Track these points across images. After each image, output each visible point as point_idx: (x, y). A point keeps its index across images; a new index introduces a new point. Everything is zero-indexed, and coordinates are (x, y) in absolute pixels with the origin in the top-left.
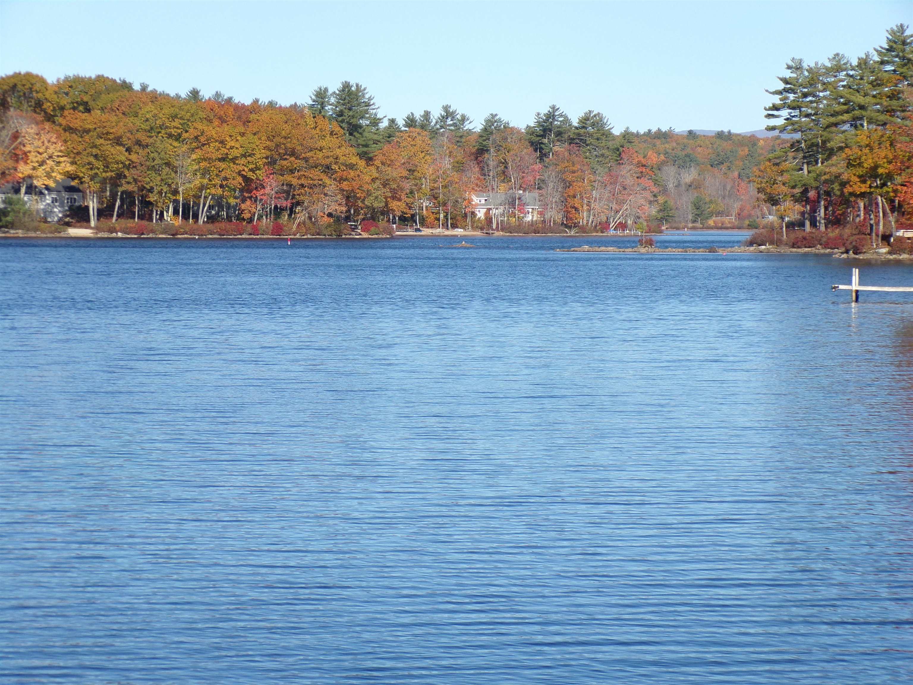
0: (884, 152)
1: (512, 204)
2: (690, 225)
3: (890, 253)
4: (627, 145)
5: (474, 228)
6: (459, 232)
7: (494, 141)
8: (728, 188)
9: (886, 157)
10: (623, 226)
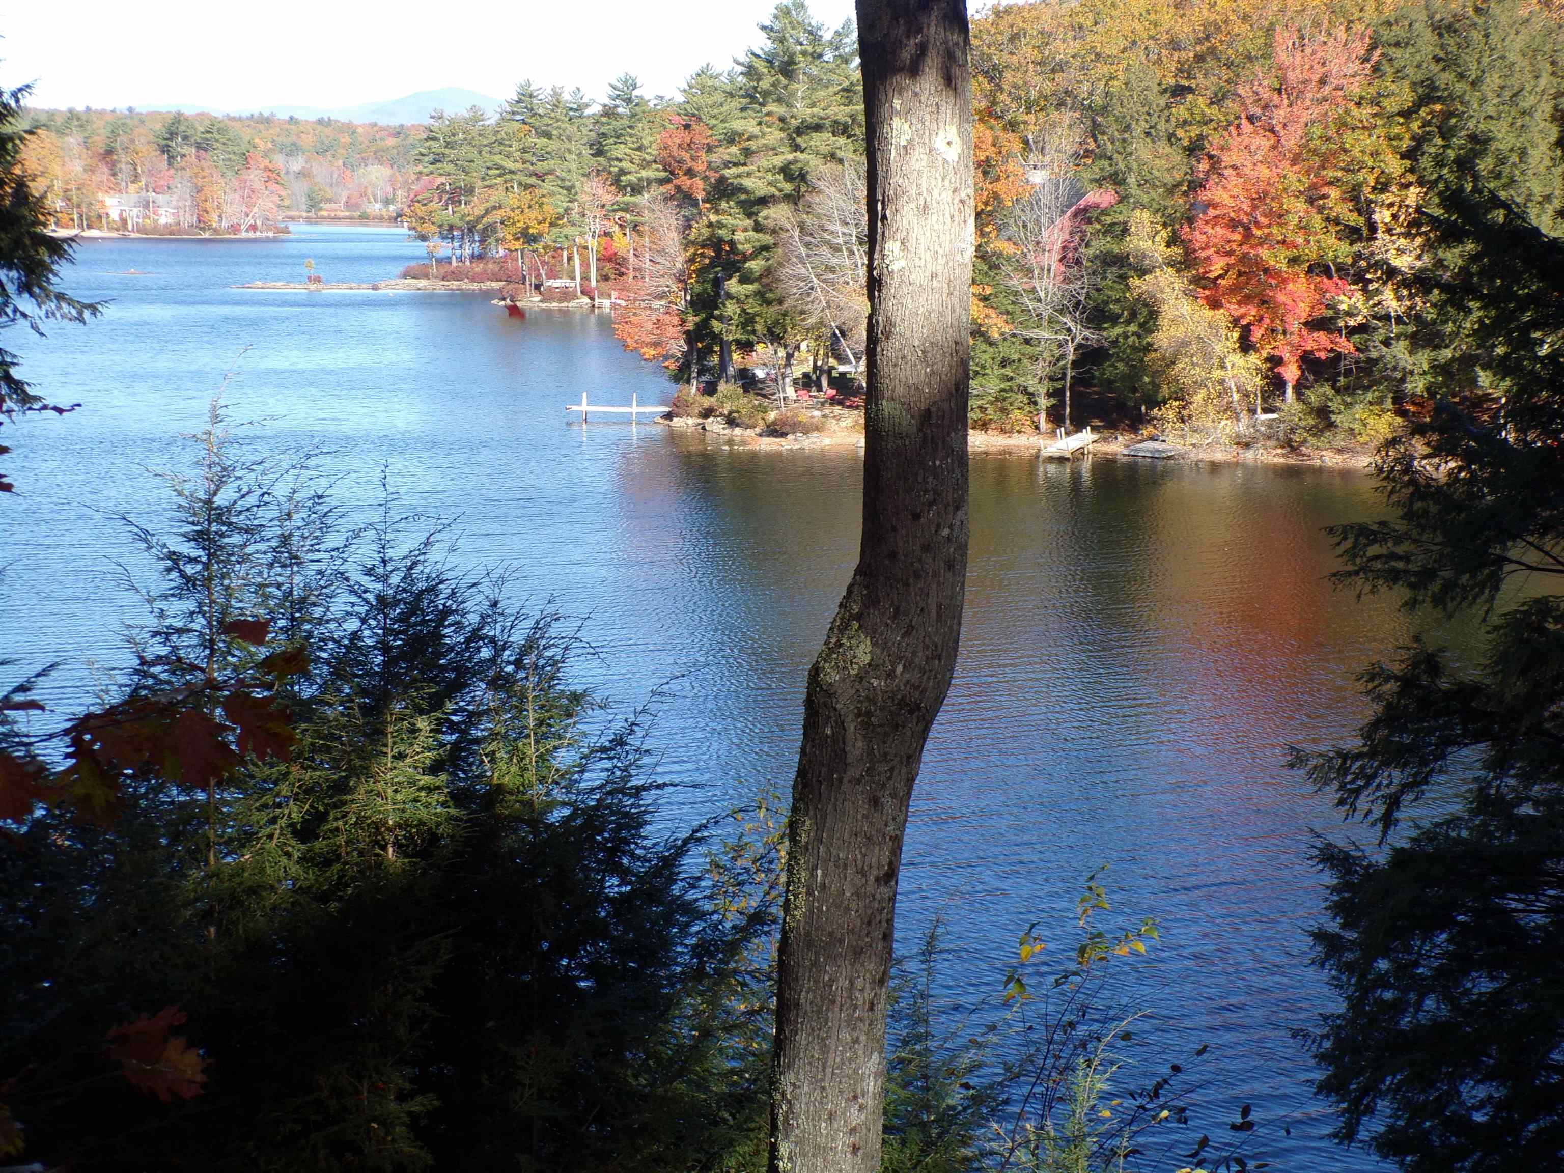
0: (534, 214)
1: (146, 206)
2: (304, 214)
3: (541, 301)
4: (252, 150)
5: (111, 229)
6: (94, 233)
7: (122, 143)
8: (335, 176)
9: (536, 219)
10: (254, 228)
